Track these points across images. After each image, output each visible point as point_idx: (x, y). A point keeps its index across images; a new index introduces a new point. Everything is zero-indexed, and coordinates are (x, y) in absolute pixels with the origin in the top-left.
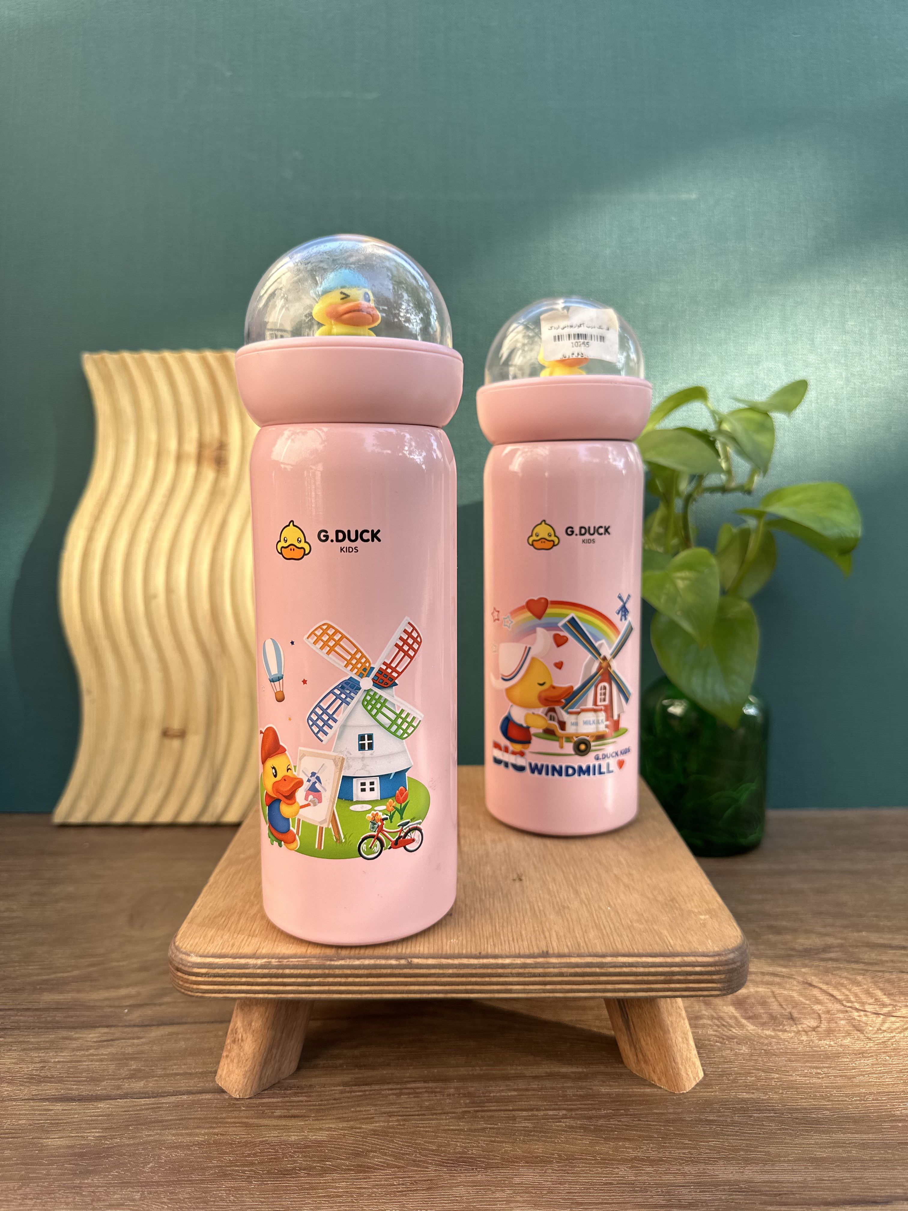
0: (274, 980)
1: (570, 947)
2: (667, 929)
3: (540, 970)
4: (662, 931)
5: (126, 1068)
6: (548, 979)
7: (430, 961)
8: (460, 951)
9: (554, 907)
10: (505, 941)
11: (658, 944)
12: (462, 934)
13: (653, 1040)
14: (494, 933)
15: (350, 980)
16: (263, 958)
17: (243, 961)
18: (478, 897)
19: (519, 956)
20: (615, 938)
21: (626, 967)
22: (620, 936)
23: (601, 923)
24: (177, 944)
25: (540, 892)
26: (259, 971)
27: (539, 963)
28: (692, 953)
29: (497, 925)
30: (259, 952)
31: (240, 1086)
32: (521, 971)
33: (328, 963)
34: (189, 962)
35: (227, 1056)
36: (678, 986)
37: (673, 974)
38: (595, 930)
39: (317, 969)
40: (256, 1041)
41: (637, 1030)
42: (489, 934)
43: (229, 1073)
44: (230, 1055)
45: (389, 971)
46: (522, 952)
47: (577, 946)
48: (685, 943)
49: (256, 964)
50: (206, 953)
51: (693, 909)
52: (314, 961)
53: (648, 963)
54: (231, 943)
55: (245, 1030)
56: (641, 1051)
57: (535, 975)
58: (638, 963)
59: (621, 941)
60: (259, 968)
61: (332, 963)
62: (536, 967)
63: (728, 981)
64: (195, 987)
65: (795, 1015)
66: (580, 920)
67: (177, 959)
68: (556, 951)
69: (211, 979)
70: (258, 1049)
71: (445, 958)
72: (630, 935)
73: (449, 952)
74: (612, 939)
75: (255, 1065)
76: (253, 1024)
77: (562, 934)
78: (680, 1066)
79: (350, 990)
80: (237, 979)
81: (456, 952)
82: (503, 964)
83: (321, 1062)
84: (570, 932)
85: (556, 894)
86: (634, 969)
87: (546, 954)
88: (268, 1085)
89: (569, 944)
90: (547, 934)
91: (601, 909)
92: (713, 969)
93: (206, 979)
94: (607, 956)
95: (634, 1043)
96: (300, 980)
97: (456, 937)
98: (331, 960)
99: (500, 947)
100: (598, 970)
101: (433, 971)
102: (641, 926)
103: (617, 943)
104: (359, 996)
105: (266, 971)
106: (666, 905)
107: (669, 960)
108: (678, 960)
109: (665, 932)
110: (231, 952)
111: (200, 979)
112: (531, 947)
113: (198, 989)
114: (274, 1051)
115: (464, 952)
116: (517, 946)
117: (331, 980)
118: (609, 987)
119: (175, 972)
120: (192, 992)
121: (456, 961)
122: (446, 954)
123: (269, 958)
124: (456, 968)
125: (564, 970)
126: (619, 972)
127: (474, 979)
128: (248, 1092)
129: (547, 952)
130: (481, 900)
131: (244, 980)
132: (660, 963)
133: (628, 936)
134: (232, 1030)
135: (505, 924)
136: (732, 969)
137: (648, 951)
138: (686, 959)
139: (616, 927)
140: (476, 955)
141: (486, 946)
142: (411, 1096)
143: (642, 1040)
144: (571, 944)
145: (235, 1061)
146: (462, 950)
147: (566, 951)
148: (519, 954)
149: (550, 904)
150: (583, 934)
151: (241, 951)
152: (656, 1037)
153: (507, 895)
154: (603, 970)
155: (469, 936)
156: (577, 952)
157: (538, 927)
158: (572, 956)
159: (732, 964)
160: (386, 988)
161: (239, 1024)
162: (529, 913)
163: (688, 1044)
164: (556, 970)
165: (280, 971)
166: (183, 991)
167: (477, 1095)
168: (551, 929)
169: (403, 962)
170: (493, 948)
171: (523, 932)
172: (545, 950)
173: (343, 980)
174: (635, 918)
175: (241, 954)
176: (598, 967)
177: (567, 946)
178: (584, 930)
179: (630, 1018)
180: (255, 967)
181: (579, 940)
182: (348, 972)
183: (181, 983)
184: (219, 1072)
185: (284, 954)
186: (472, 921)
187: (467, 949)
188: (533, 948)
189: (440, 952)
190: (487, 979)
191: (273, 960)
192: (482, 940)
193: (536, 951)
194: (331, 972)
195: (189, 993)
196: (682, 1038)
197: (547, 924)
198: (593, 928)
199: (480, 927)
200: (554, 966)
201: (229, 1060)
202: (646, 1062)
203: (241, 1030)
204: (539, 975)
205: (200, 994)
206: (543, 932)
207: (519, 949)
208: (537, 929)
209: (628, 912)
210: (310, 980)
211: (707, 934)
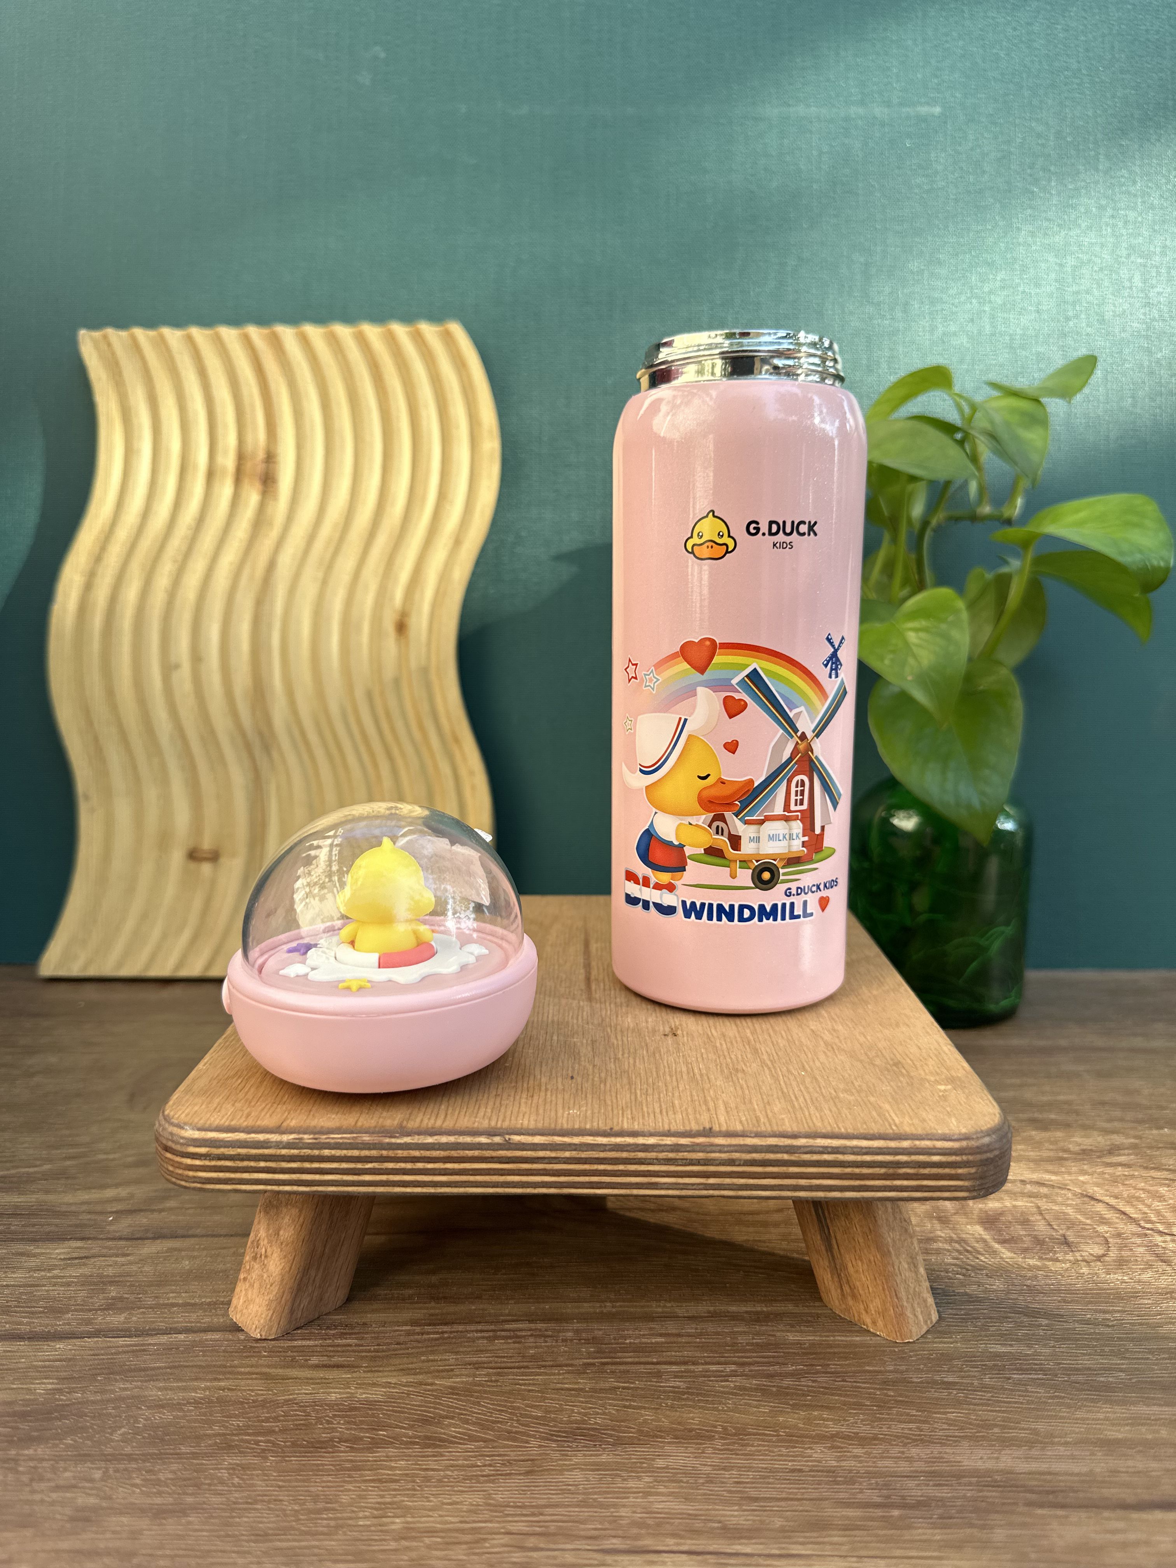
0: (307, 1165)
1: (746, 1123)
2: (889, 1102)
3: (701, 1155)
4: (882, 1105)
5: (101, 1296)
6: (712, 1168)
7: (538, 1139)
8: (583, 1125)
9: (722, 1071)
10: (648, 1114)
11: (875, 1122)
12: (587, 1104)
13: (865, 1267)
14: (633, 1103)
15: (420, 1165)
16: (291, 1133)
17: (261, 1137)
18: (612, 1056)
19: (669, 1134)
20: (812, 1112)
21: (829, 1153)
22: (819, 1109)
23: (791, 1093)
24: (166, 1113)
25: (703, 1051)
26: (284, 1152)
27: (698, 1144)
28: (927, 1135)
29: (638, 1092)
30: (285, 1124)
31: (262, 1321)
32: (671, 1155)
33: (387, 1140)
34: (183, 1138)
35: (245, 1279)
36: (905, 1183)
37: (899, 1164)
38: (782, 1101)
39: (369, 1149)
40: (285, 1257)
41: (842, 1251)
42: (626, 1103)
43: (248, 1302)
44: (249, 1277)
45: (476, 1153)
46: (674, 1128)
47: (755, 1122)
48: (916, 1121)
49: (281, 1142)
50: (207, 1125)
51: (928, 1077)
52: (366, 1138)
53: (862, 1148)
54: (246, 1112)
55: (270, 1242)
56: (848, 1282)
57: (692, 1162)
58: (846, 1147)
59: (821, 1117)
60: (284, 1148)
61: (393, 1140)
62: (694, 1151)
63: (981, 1178)
64: (191, 1173)
65: (1071, 1239)
66: (760, 1088)
67: (166, 1135)
68: (724, 1128)
69: (213, 1163)
70: (287, 1269)
71: (559, 1135)
72: (834, 1109)
73: (565, 1126)
74: (807, 1114)
75: (284, 1292)
76: (281, 1233)
77: (733, 1105)
78: (905, 1304)
79: (418, 1182)
80: (252, 1164)
81: (577, 1126)
82: (644, 1145)
83: (381, 1292)
84: (745, 1103)
85: (726, 1053)
86: (841, 1157)
87: (708, 1132)
88: (302, 1323)
89: (744, 1119)
90: (711, 1104)
91: (792, 1074)
92: (958, 1158)
93: (207, 1163)
94: (800, 1137)
95: (838, 1270)
96: (344, 1165)
97: (577, 1107)
98: (391, 1137)
99: (641, 1121)
100: (786, 1157)
101: (541, 1154)
102: (851, 1098)
103: (814, 1119)
104: (432, 1190)
105: (295, 1152)
106: (888, 1070)
107: (893, 1144)
108: (906, 1144)
109: (887, 1106)
110: (245, 1124)
111: (197, 1162)
112: (686, 1122)
113: (194, 1177)
114: (313, 1273)
115: (588, 1126)
116: (666, 1120)
117: (391, 1165)
118: (803, 1182)
119: (163, 1152)
120: (186, 1181)
121: (576, 1140)
122: (561, 1129)
123: (299, 1133)
124: (575, 1150)
125: (736, 1155)
126: (818, 1161)
127: (601, 1167)
128: (274, 1330)
129: (711, 1129)
130: (616, 1059)
131: (262, 1164)
132: (880, 1148)
133: (831, 1111)
134: (253, 1242)
135: (650, 1091)
136: (987, 1160)
137: (862, 1131)
138: (917, 1143)
139: (814, 1099)
140: (605, 1131)
141: (620, 1119)
142: (509, 1341)
143: (850, 1265)
144: (747, 1120)
145: (256, 1285)
146: (586, 1124)
147: (739, 1128)
148: (669, 1131)
149: (717, 1065)
150: (765, 1107)
151: (259, 1123)
152: (870, 1261)
153: (654, 1053)
154: (793, 1158)
155: (596, 1106)
156: (755, 1129)
157: (698, 1096)
158: (747, 1136)
159: (986, 1152)
160: (472, 1178)
161: (262, 1233)
162: (685, 1077)
163: (916, 1272)
164: (724, 1156)
165: (316, 1152)
166: (174, 1180)
167: (606, 1341)
168: (717, 1099)
169: (497, 1139)
170: (630, 1121)
171: (676, 1102)
172: (708, 1126)
173: (409, 1166)
174: (842, 1086)
175: (259, 1127)
176: (787, 1152)
177: (741, 1122)
178: (766, 1101)
179: (832, 1235)
180: (279, 1145)
181: (758, 1113)
182: (416, 1153)
183: (171, 1168)
184: (234, 1301)
185: (322, 1127)
186: (602, 1086)
187: (592, 1122)
188: (690, 1123)
189: (553, 1126)
190: (621, 1167)
191: (306, 1136)
192: (615, 1112)
193: (695, 1127)
194: (391, 1153)
195: (183, 1183)
196: (908, 1264)
197: (712, 1092)
198: (778, 1098)
199: (614, 1094)
200: (721, 1149)
201: (247, 1285)
202: (854, 1297)
203: (264, 1242)
204: (698, 1162)
205: (199, 1185)
206: (706, 1102)
207: (670, 1123)
208: (696, 1098)
209: (831, 1079)
210: (359, 1166)
211: (948, 1109)
